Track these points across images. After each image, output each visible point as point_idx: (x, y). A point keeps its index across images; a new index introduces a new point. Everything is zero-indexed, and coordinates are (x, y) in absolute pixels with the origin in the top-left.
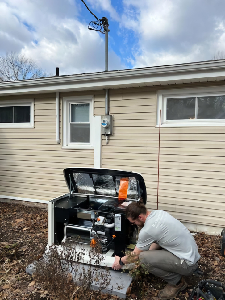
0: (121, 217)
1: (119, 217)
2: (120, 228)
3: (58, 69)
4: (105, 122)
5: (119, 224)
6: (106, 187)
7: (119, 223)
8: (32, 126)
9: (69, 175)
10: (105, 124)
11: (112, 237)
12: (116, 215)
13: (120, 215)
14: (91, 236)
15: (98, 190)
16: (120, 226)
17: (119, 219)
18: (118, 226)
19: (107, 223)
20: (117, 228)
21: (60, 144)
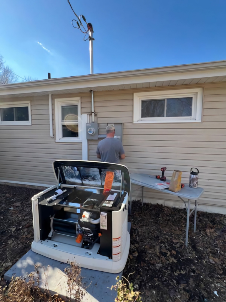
0: (107, 215)
1: (105, 216)
2: (106, 226)
3: (49, 74)
4: (91, 130)
5: (105, 223)
6: (92, 180)
7: (105, 221)
8: (30, 124)
9: (58, 168)
10: (91, 132)
11: (98, 235)
12: (102, 213)
13: (106, 214)
14: (77, 231)
15: (84, 182)
16: (106, 225)
17: (105, 217)
18: (104, 224)
19: (93, 218)
20: (103, 227)
21: (54, 138)
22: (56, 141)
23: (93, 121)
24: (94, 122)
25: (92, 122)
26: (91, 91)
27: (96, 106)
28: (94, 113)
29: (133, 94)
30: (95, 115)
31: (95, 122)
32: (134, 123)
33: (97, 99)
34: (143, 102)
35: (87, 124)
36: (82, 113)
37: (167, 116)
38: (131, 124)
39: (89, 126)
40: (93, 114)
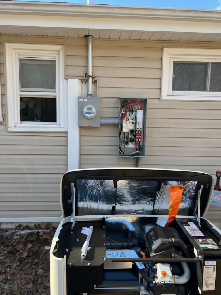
0: (217, 265)
1: (213, 267)
2: (212, 285)
10: (90, 113)
12: (208, 263)
13: (215, 263)
16: (214, 281)
17: (212, 270)
18: (209, 282)
20: (207, 287)
21: (4, 124)
22: (10, 129)
23: (90, 93)
24: (91, 95)
25: (88, 95)
26: (87, 36)
27: (95, 65)
28: (93, 78)
29: (162, 49)
30: (94, 82)
31: (93, 95)
32: (163, 98)
33: (99, 53)
34: (176, 65)
35: (79, 98)
36: (67, 77)
37: (211, 90)
38: (157, 101)
39: (83, 102)
40: (90, 79)
